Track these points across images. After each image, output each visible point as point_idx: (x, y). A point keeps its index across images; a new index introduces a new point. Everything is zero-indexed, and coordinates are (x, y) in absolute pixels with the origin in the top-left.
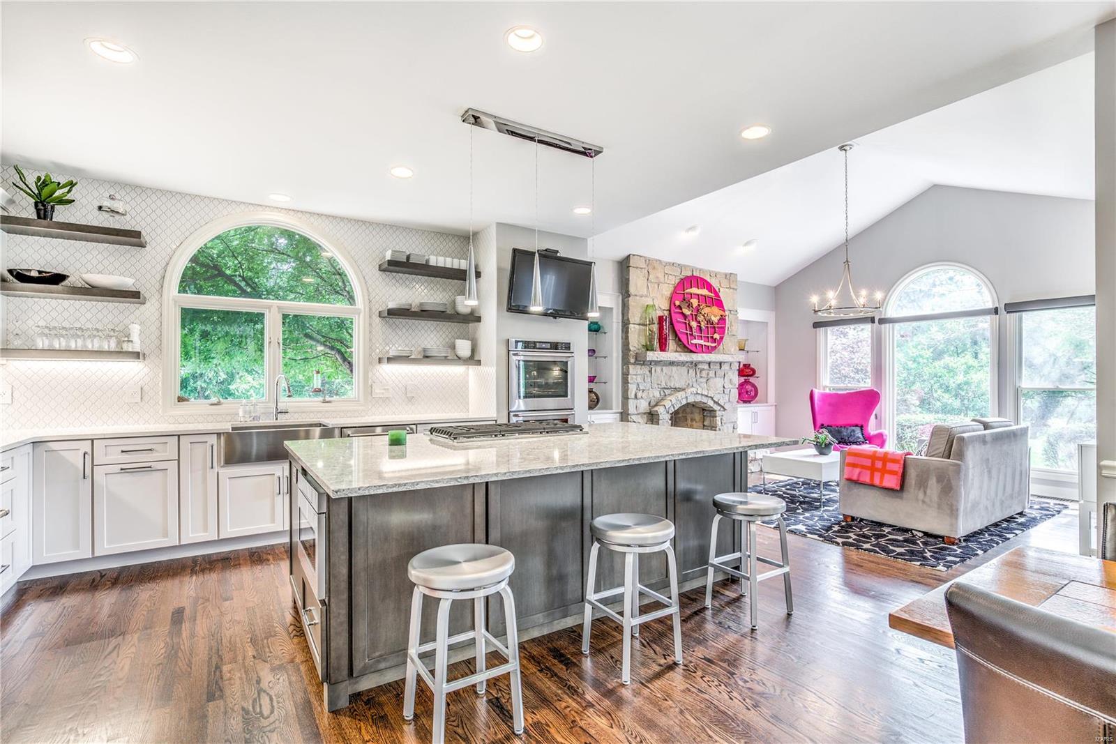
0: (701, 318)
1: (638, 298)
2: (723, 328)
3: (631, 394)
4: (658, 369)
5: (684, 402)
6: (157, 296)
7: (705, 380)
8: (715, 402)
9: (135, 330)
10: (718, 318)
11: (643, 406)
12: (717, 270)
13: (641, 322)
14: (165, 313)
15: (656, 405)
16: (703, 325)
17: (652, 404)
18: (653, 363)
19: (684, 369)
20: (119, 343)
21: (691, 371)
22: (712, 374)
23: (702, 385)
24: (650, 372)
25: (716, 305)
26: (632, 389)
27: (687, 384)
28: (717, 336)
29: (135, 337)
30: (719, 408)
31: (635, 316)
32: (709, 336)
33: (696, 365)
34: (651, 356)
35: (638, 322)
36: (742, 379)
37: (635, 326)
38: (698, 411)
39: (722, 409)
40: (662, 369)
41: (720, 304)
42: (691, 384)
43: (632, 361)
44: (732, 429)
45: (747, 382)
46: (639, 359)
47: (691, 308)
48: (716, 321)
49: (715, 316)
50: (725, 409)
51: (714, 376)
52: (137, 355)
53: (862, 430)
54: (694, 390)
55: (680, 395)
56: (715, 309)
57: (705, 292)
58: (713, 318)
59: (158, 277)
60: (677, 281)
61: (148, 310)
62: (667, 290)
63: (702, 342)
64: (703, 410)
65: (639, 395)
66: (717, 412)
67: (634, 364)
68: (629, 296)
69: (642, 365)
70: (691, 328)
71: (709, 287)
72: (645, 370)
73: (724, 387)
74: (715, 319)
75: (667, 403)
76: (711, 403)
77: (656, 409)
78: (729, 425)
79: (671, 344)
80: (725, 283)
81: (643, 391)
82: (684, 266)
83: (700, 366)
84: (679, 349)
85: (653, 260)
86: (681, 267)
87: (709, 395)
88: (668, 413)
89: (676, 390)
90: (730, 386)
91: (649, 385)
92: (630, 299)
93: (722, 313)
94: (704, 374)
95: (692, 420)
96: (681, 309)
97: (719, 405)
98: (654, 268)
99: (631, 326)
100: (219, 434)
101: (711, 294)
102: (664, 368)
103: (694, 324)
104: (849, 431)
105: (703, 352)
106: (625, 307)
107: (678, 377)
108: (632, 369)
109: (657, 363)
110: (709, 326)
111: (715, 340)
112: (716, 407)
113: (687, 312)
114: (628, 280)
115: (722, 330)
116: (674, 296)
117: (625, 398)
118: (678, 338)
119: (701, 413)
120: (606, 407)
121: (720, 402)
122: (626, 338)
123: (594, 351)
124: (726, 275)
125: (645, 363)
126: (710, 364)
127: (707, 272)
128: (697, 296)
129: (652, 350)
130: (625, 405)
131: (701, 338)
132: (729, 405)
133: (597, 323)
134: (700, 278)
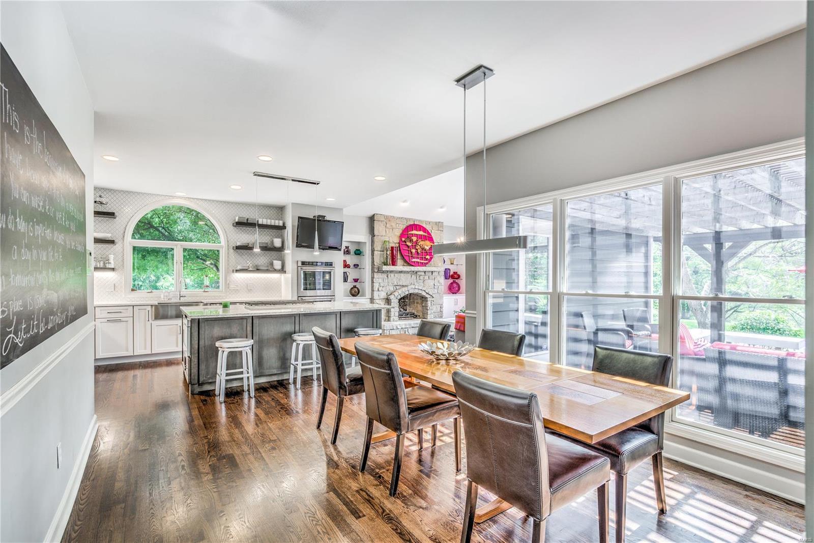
0: (418, 247)
1: (380, 237)
3: (376, 289)
4: (392, 275)
5: (407, 293)
6: (122, 241)
7: (422, 281)
8: (427, 293)
9: (112, 257)
10: (429, 247)
11: (383, 295)
12: (430, 220)
13: (382, 250)
14: (125, 248)
15: (391, 294)
16: (419, 251)
17: (388, 294)
18: (389, 272)
19: (409, 275)
20: (104, 263)
21: (413, 276)
22: (426, 277)
23: (420, 284)
24: (387, 276)
25: (428, 240)
26: (376, 286)
27: (410, 283)
28: (428, 257)
29: (112, 261)
30: (429, 296)
31: (378, 247)
32: (423, 257)
33: (416, 273)
34: (385, 268)
35: (380, 250)
36: (451, 281)
37: (378, 252)
39: (431, 297)
40: (394, 275)
41: (431, 240)
42: (413, 283)
43: (376, 271)
45: (454, 282)
46: (379, 270)
47: (412, 242)
49: (427, 246)
50: (433, 297)
51: (428, 278)
52: (113, 269)
54: (413, 286)
55: (404, 289)
56: (427, 242)
57: (421, 233)
58: (426, 247)
59: (122, 232)
60: (404, 227)
61: (117, 247)
62: (398, 232)
63: (418, 260)
65: (380, 289)
66: (428, 299)
67: (378, 272)
68: (374, 236)
69: (382, 273)
70: (411, 253)
71: (424, 230)
72: (385, 276)
73: (434, 285)
74: (427, 248)
75: (396, 294)
76: (424, 294)
77: (390, 297)
78: (438, 306)
79: (399, 261)
80: (435, 228)
81: (383, 287)
82: (409, 219)
83: (419, 273)
84: (405, 264)
85: (389, 216)
86: (407, 219)
87: (423, 289)
88: (397, 298)
89: (403, 286)
90: (438, 285)
91: (387, 284)
92: (375, 237)
93: (432, 244)
94: (421, 278)
95: (417, 303)
96: (406, 243)
97: (429, 294)
98: (389, 221)
99: (375, 252)
100: (152, 306)
101: (425, 234)
102: (396, 274)
103: (414, 251)
105: (419, 266)
106: (373, 242)
107: (404, 279)
108: (376, 275)
109: (391, 272)
110: (423, 251)
111: (426, 259)
112: (427, 296)
113: (409, 244)
114: (374, 227)
115: (432, 254)
116: (402, 236)
117: (373, 290)
118: (404, 258)
119: (420, 299)
120: (363, 295)
121: (430, 293)
122: (373, 259)
123: (358, 265)
124: (436, 223)
125: (383, 272)
126: (425, 272)
127: (423, 221)
128: (416, 235)
129: (387, 265)
130: (372, 294)
131: (418, 258)
132: (437, 295)
133: (359, 250)
134: (419, 225)
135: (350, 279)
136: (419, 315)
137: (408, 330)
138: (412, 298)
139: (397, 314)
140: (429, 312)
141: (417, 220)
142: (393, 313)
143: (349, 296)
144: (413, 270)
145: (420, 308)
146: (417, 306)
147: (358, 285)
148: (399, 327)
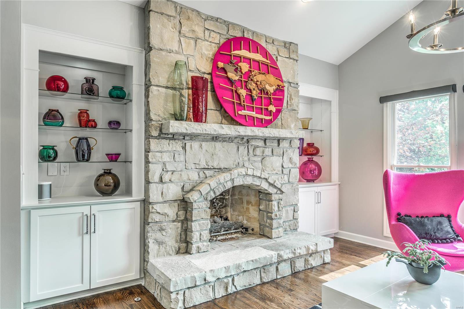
0: (252, 86)
1: (164, 53)
2: (281, 100)
3: (155, 177)
4: (196, 145)
5: (229, 185)
7: (260, 159)
8: (270, 184)
10: (274, 87)
11: (174, 191)
12: (275, 36)
13: (169, 84)
15: (192, 190)
16: (254, 93)
17: (186, 189)
18: (187, 138)
19: (233, 146)
21: (241, 148)
22: (268, 151)
23: (256, 164)
24: (184, 148)
25: (272, 73)
26: (155, 171)
27: (236, 163)
28: (272, 108)
30: (275, 190)
31: (160, 75)
32: (263, 107)
33: (248, 141)
34: (175, 127)
35: (164, 83)
36: (305, 158)
37: (160, 89)
38: (253, 193)
39: (279, 192)
40: (201, 146)
41: (277, 74)
42: (241, 164)
43: (155, 133)
44: (292, 212)
45: (310, 161)
46: (164, 131)
47: (239, 73)
48: (272, 92)
49: (271, 85)
50: (282, 192)
51: (270, 154)
53: (450, 221)
54: (243, 171)
55: (224, 177)
56: (271, 78)
57: (258, 57)
58: (268, 87)
60: (223, 41)
63: (253, 114)
64: (259, 192)
65: (166, 177)
66: (273, 195)
67: (159, 137)
68: (151, 49)
69: (170, 139)
70: (239, 96)
71: (265, 53)
72: (177, 146)
73: (283, 166)
74: (271, 89)
75: (204, 189)
76: (265, 186)
77: (189, 195)
78: (288, 208)
79: (212, 113)
80: (284, 52)
81: (173, 172)
82: (233, 24)
83: (253, 143)
84: (224, 121)
85: (187, 8)
86: (228, 24)
87: (263, 176)
89: (221, 170)
90: (290, 166)
91: (181, 166)
92: (152, 53)
93: (280, 83)
94: (258, 152)
95: (249, 203)
96: (226, 73)
97: (275, 187)
98: (188, 18)
99: (153, 89)
101: (265, 60)
102: (204, 144)
103: (243, 92)
104: (434, 223)
105: (255, 126)
106: (147, 64)
107: (223, 155)
108: (154, 144)
109: (193, 137)
110: (263, 96)
111: (268, 113)
112: (271, 190)
114: (149, 28)
115: (279, 102)
116: (217, 57)
117: (148, 182)
118: (222, 107)
119: (255, 196)
120: (128, 192)
121: (278, 184)
122: (147, 104)
124: (285, 43)
125: (173, 137)
126: (265, 141)
127: (262, 35)
128: (248, 60)
129: (182, 120)
130: (147, 191)
131: (251, 109)
132: (288, 186)
134: (253, 41)
136: (252, 226)
137: (233, 280)
138: (237, 193)
139: (206, 235)
140: (275, 223)
141: (248, 30)
142: (198, 234)
143: (91, 195)
144: (242, 133)
145: (253, 212)
146: (248, 209)
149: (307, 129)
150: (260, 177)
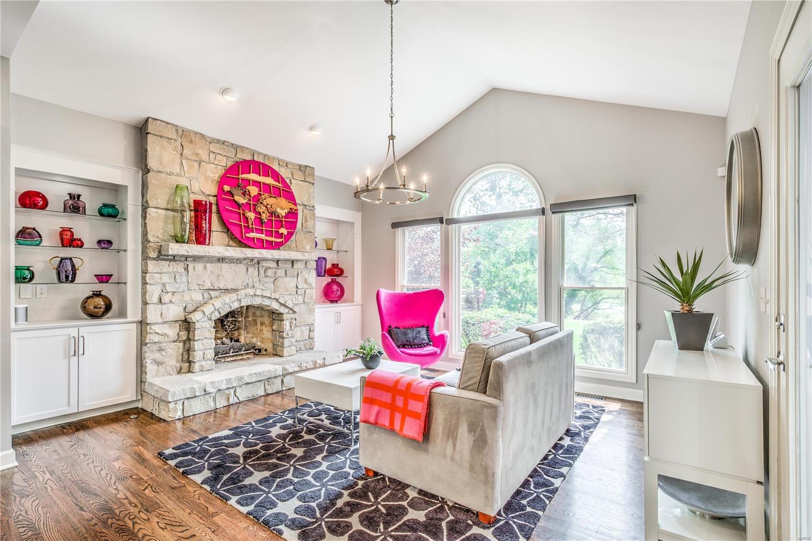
0: (261, 209)
1: (163, 175)
2: (295, 223)
3: (153, 296)
4: (199, 266)
5: (236, 305)
7: (272, 280)
8: (281, 304)
10: (286, 211)
11: (175, 312)
12: (288, 159)
13: (169, 207)
16: (264, 216)
17: (189, 309)
18: (189, 259)
19: (241, 268)
21: (251, 270)
22: (281, 272)
23: (268, 285)
24: (186, 269)
25: (285, 197)
26: (154, 292)
27: (245, 284)
28: (283, 231)
30: (287, 310)
31: (159, 197)
32: (273, 230)
33: (258, 263)
34: (175, 249)
35: (164, 205)
36: (328, 279)
37: (159, 211)
38: (267, 314)
39: (291, 312)
40: (205, 267)
41: (290, 197)
42: (251, 284)
43: (153, 255)
44: (308, 332)
45: (334, 282)
46: (163, 253)
47: (248, 197)
48: (284, 215)
49: (282, 209)
50: (294, 312)
51: (283, 275)
53: (427, 330)
54: (251, 291)
56: (283, 201)
57: (269, 180)
58: (279, 210)
60: (230, 164)
62: (215, 172)
63: (263, 236)
64: (273, 312)
65: (166, 298)
66: (284, 315)
67: (157, 259)
68: (148, 171)
69: (170, 260)
70: (246, 219)
71: (276, 175)
72: (179, 267)
73: (297, 287)
74: (283, 213)
75: (208, 309)
76: (275, 306)
77: (191, 316)
78: (303, 328)
79: (217, 235)
80: (299, 175)
81: (174, 293)
82: (242, 147)
83: (264, 264)
84: (231, 243)
85: (189, 131)
86: (236, 147)
87: (273, 297)
88: (211, 319)
89: (227, 291)
90: (306, 286)
91: (183, 287)
92: (150, 175)
93: (293, 206)
94: (270, 273)
95: (262, 324)
96: (233, 197)
97: (287, 307)
98: (191, 142)
99: (151, 211)
101: (276, 183)
102: (208, 265)
103: (251, 215)
104: (415, 333)
105: (264, 248)
106: (145, 186)
107: (230, 275)
108: (152, 266)
109: (196, 258)
110: (274, 218)
111: (280, 236)
112: (282, 310)
113: (241, 200)
114: (146, 150)
115: (292, 226)
116: (223, 180)
117: (145, 303)
118: (228, 230)
119: (269, 316)
120: (122, 314)
121: (290, 305)
122: (145, 225)
123: (110, 243)
124: (300, 166)
125: (174, 258)
126: (277, 262)
127: (274, 158)
128: (256, 184)
129: (183, 242)
130: (144, 312)
131: (261, 232)
132: (303, 306)
133: (113, 206)
134: (264, 165)
135: (85, 274)
136: (266, 347)
137: (235, 391)
138: (250, 314)
139: (211, 354)
140: (286, 342)
141: (259, 153)
142: (201, 353)
143: (76, 318)
144: (250, 256)
145: (267, 333)
146: (261, 330)
147: (106, 289)
148: (209, 389)
149: (331, 249)
150: (270, 298)
